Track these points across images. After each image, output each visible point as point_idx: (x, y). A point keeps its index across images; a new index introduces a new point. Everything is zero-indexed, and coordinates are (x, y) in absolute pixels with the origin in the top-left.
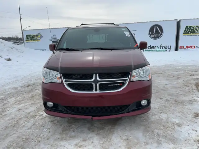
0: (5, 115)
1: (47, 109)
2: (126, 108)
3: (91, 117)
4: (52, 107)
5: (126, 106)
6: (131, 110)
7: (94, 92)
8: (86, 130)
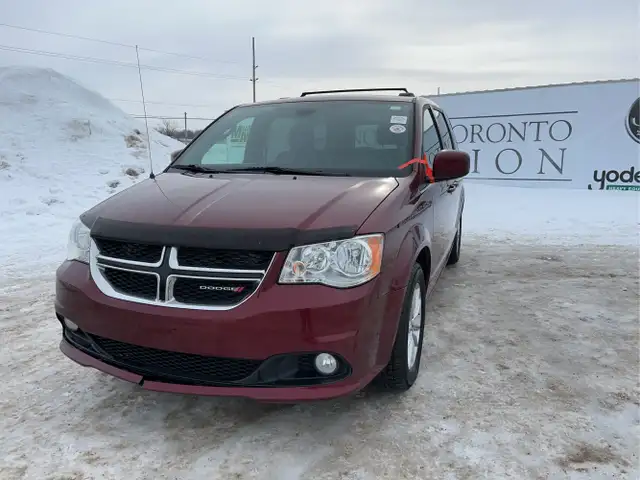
0: (25, 337)
1: (67, 340)
2: (252, 371)
3: (141, 377)
4: (75, 332)
5: (253, 365)
6: (275, 380)
7: (157, 302)
8: (158, 416)
